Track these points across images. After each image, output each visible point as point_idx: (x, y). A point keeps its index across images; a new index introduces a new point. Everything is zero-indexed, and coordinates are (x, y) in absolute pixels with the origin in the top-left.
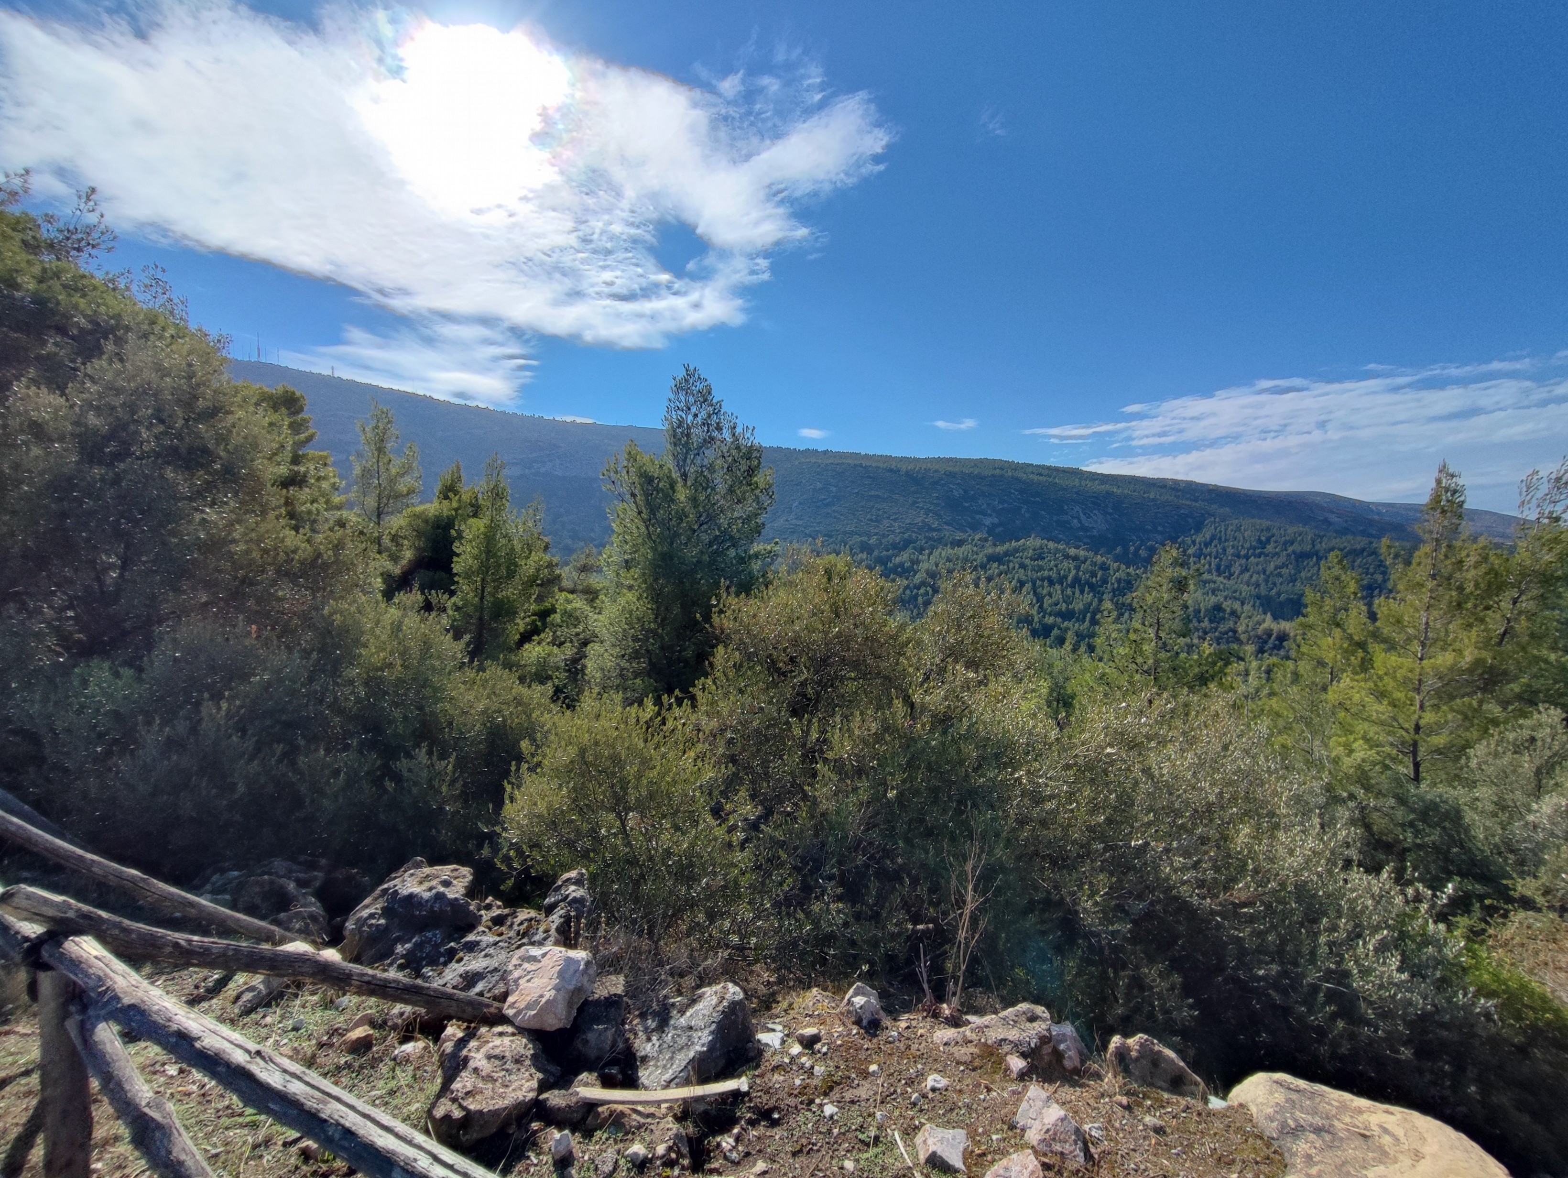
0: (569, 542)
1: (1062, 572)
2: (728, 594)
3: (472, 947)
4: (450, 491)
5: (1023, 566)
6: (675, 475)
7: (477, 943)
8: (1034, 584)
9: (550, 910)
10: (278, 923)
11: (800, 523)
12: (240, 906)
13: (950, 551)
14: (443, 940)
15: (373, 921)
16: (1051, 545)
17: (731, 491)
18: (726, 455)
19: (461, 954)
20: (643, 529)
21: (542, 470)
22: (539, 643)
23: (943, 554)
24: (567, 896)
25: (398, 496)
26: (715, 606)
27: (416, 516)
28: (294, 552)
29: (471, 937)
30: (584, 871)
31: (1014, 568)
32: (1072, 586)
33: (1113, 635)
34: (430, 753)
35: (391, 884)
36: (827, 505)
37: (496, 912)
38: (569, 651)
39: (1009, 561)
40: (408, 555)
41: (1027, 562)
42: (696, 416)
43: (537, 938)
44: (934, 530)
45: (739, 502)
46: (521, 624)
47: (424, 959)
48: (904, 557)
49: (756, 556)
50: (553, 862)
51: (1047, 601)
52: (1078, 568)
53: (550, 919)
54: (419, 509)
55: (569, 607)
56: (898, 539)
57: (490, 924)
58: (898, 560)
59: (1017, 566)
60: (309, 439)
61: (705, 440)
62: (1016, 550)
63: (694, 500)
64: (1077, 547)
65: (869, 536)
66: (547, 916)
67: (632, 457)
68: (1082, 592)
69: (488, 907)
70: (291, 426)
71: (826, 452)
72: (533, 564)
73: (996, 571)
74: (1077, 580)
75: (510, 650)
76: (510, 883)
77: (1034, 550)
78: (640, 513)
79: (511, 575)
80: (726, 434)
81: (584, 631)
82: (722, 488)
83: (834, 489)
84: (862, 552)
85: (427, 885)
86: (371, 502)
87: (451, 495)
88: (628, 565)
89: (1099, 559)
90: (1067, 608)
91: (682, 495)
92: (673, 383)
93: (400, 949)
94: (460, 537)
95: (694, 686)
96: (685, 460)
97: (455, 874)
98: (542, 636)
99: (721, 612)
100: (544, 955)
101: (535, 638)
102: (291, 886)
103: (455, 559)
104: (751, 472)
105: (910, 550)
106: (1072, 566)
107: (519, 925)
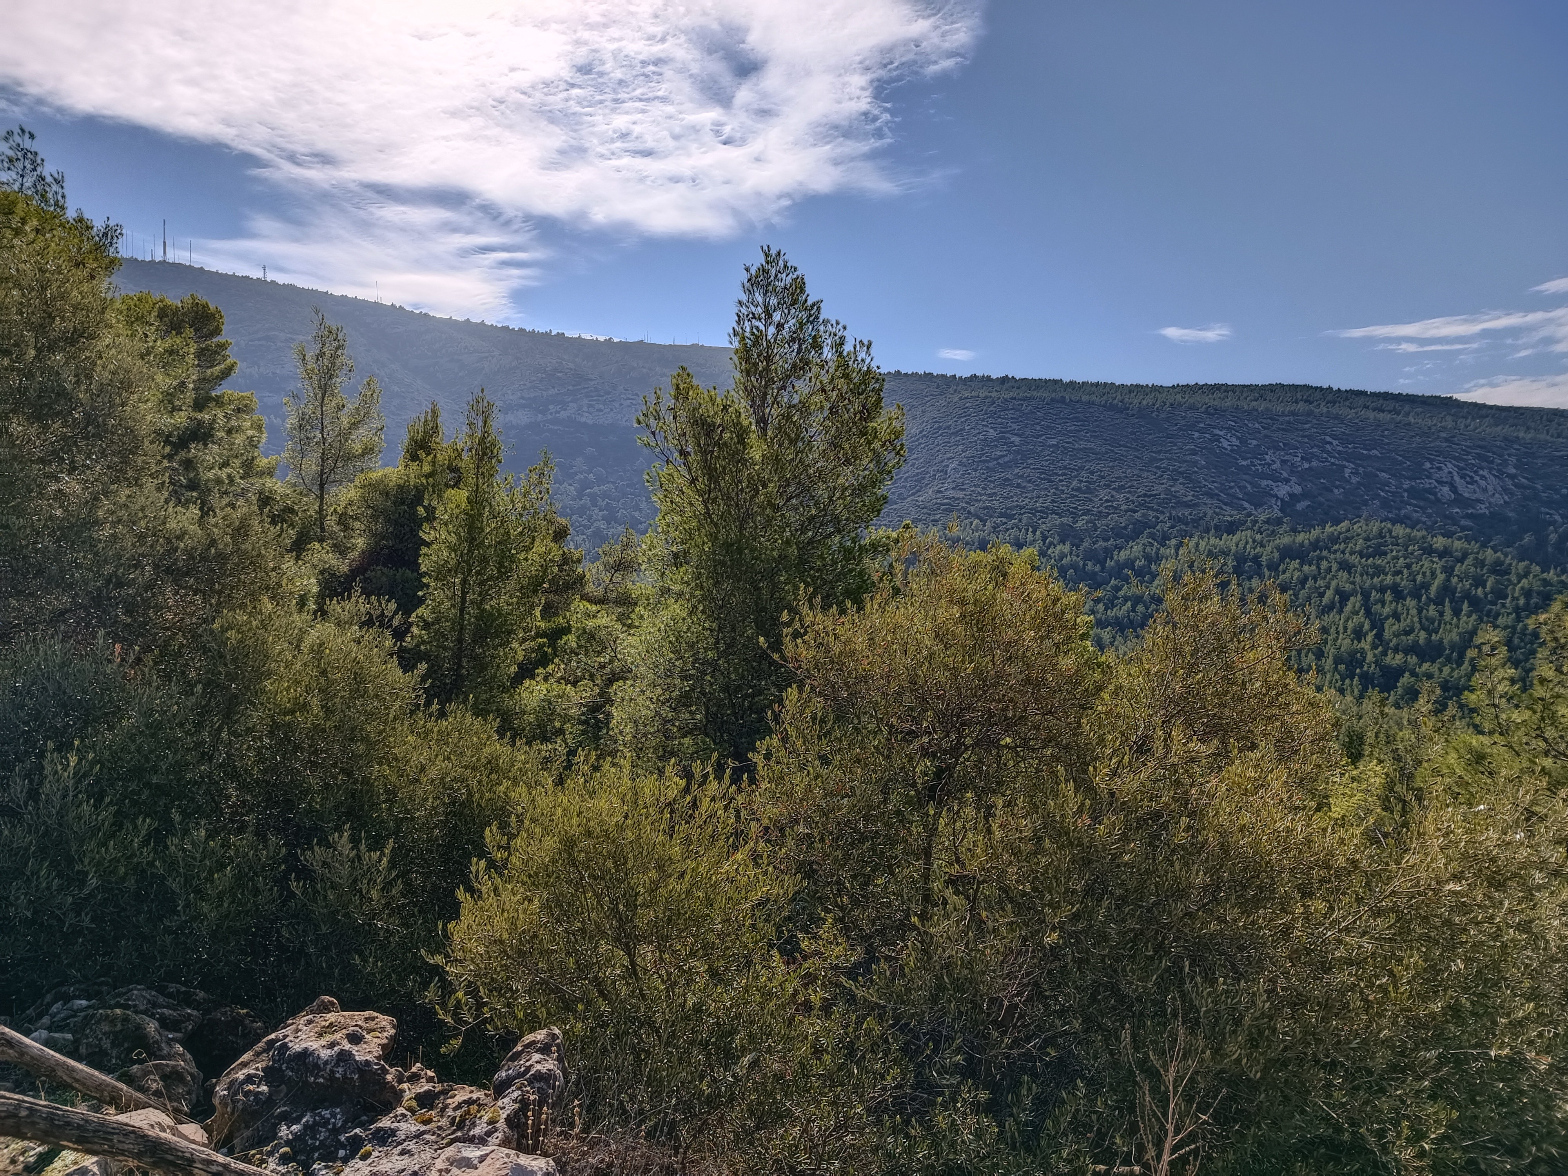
0: (602, 525)
1: (1419, 578)
2: (811, 607)
3: (384, 1138)
4: (422, 447)
5: (1346, 566)
6: (748, 420)
7: (393, 1132)
8: (1366, 595)
9: (500, 1090)
10: (129, 1080)
11: (961, 495)
12: (83, 1050)
13: (1213, 541)
14: (345, 1122)
15: (251, 1087)
16: (1399, 530)
17: (835, 445)
18: (828, 388)
19: (369, 1147)
20: (700, 508)
21: (563, 415)
22: (546, 679)
23: (1203, 544)
24: (528, 1069)
25: (349, 457)
26: (788, 624)
27: (372, 486)
28: (180, 538)
29: (385, 1123)
30: (557, 1031)
31: (1329, 570)
32: (1439, 602)
33: (1501, 688)
34: (355, 841)
35: (279, 1034)
36: (1006, 466)
37: (424, 1087)
38: (587, 692)
39: (1320, 558)
40: (360, 542)
41: (1354, 559)
42: (780, 326)
43: (477, 1131)
44: (1187, 505)
45: (847, 462)
46: (519, 650)
47: (315, 1149)
48: (1135, 550)
49: (875, 547)
50: (521, 1015)
51: (1390, 628)
52: (1449, 571)
53: (500, 1103)
54: (376, 475)
55: (590, 624)
56: (1123, 521)
57: (414, 1104)
58: (1123, 555)
59: (1335, 567)
60: (227, 372)
61: (794, 365)
62: (1334, 539)
63: (776, 461)
64: (1448, 535)
65: (1075, 516)
66: (496, 1099)
67: (680, 394)
68: (1457, 613)
69: (414, 1078)
70: (200, 354)
71: (1004, 380)
72: (536, 558)
73: (1296, 574)
74: (1446, 590)
75: (505, 690)
76: (456, 1043)
77: (1367, 539)
78: (693, 481)
79: (503, 574)
80: (828, 353)
81: (611, 662)
82: (820, 443)
83: (1016, 439)
84: (1063, 541)
85: (329, 1038)
86: (311, 465)
87: (422, 454)
88: (677, 560)
89: (1489, 555)
90: (1428, 640)
91: (756, 451)
92: (745, 277)
93: (284, 1131)
94: (431, 517)
95: (754, 750)
96: (764, 398)
97: (371, 1024)
98: (551, 667)
99: (796, 635)
100: (482, 1159)
101: (540, 670)
102: (152, 1027)
103: (424, 550)
104: (869, 412)
105: (1144, 539)
106: (1438, 567)
107: (455, 1109)
